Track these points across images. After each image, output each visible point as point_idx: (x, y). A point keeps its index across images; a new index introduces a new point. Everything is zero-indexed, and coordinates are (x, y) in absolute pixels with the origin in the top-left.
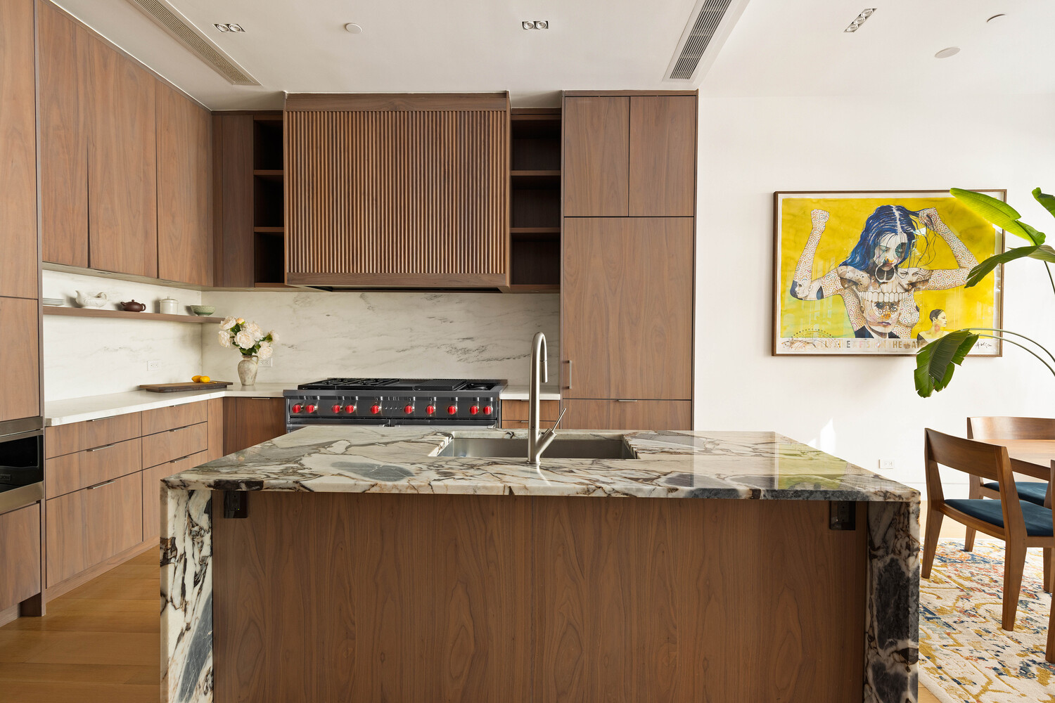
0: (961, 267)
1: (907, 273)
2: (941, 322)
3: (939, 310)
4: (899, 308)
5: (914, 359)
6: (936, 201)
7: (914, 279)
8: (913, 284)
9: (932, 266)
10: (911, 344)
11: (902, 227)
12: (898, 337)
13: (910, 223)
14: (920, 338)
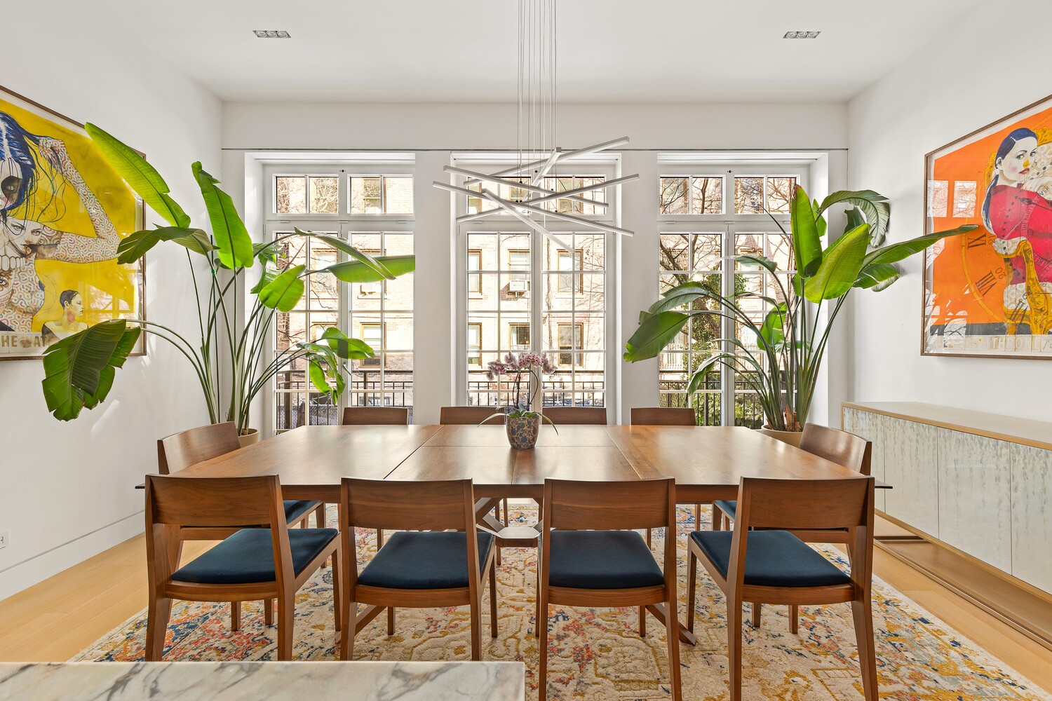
0: (99, 237)
1: (23, 228)
2: (76, 308)
3: (73, 292)
4: (11, 282)
5: (41, 364)
6: (63, 132)
7: (35, 239)
8: (33, 247)
9: (61, 226)
10: (33, 340)
11: (11, 151)
12: (10, 329)
13: (25, 149)
14: (46, 331)
